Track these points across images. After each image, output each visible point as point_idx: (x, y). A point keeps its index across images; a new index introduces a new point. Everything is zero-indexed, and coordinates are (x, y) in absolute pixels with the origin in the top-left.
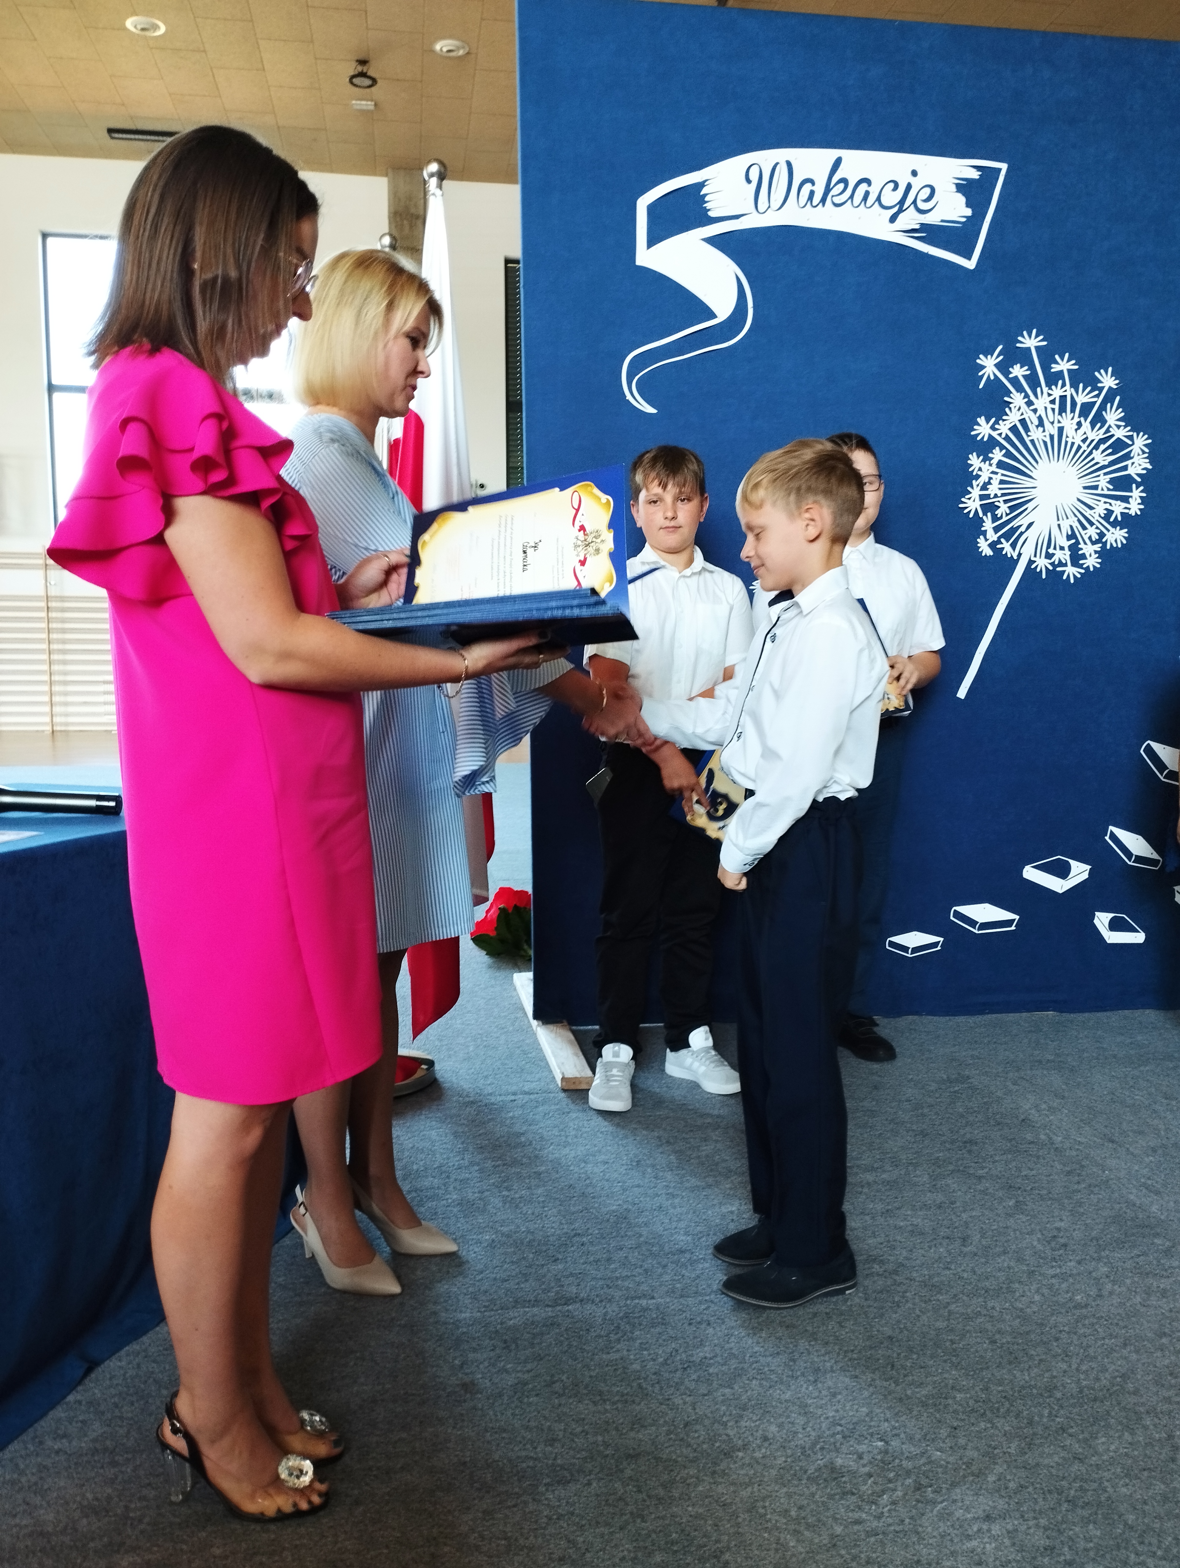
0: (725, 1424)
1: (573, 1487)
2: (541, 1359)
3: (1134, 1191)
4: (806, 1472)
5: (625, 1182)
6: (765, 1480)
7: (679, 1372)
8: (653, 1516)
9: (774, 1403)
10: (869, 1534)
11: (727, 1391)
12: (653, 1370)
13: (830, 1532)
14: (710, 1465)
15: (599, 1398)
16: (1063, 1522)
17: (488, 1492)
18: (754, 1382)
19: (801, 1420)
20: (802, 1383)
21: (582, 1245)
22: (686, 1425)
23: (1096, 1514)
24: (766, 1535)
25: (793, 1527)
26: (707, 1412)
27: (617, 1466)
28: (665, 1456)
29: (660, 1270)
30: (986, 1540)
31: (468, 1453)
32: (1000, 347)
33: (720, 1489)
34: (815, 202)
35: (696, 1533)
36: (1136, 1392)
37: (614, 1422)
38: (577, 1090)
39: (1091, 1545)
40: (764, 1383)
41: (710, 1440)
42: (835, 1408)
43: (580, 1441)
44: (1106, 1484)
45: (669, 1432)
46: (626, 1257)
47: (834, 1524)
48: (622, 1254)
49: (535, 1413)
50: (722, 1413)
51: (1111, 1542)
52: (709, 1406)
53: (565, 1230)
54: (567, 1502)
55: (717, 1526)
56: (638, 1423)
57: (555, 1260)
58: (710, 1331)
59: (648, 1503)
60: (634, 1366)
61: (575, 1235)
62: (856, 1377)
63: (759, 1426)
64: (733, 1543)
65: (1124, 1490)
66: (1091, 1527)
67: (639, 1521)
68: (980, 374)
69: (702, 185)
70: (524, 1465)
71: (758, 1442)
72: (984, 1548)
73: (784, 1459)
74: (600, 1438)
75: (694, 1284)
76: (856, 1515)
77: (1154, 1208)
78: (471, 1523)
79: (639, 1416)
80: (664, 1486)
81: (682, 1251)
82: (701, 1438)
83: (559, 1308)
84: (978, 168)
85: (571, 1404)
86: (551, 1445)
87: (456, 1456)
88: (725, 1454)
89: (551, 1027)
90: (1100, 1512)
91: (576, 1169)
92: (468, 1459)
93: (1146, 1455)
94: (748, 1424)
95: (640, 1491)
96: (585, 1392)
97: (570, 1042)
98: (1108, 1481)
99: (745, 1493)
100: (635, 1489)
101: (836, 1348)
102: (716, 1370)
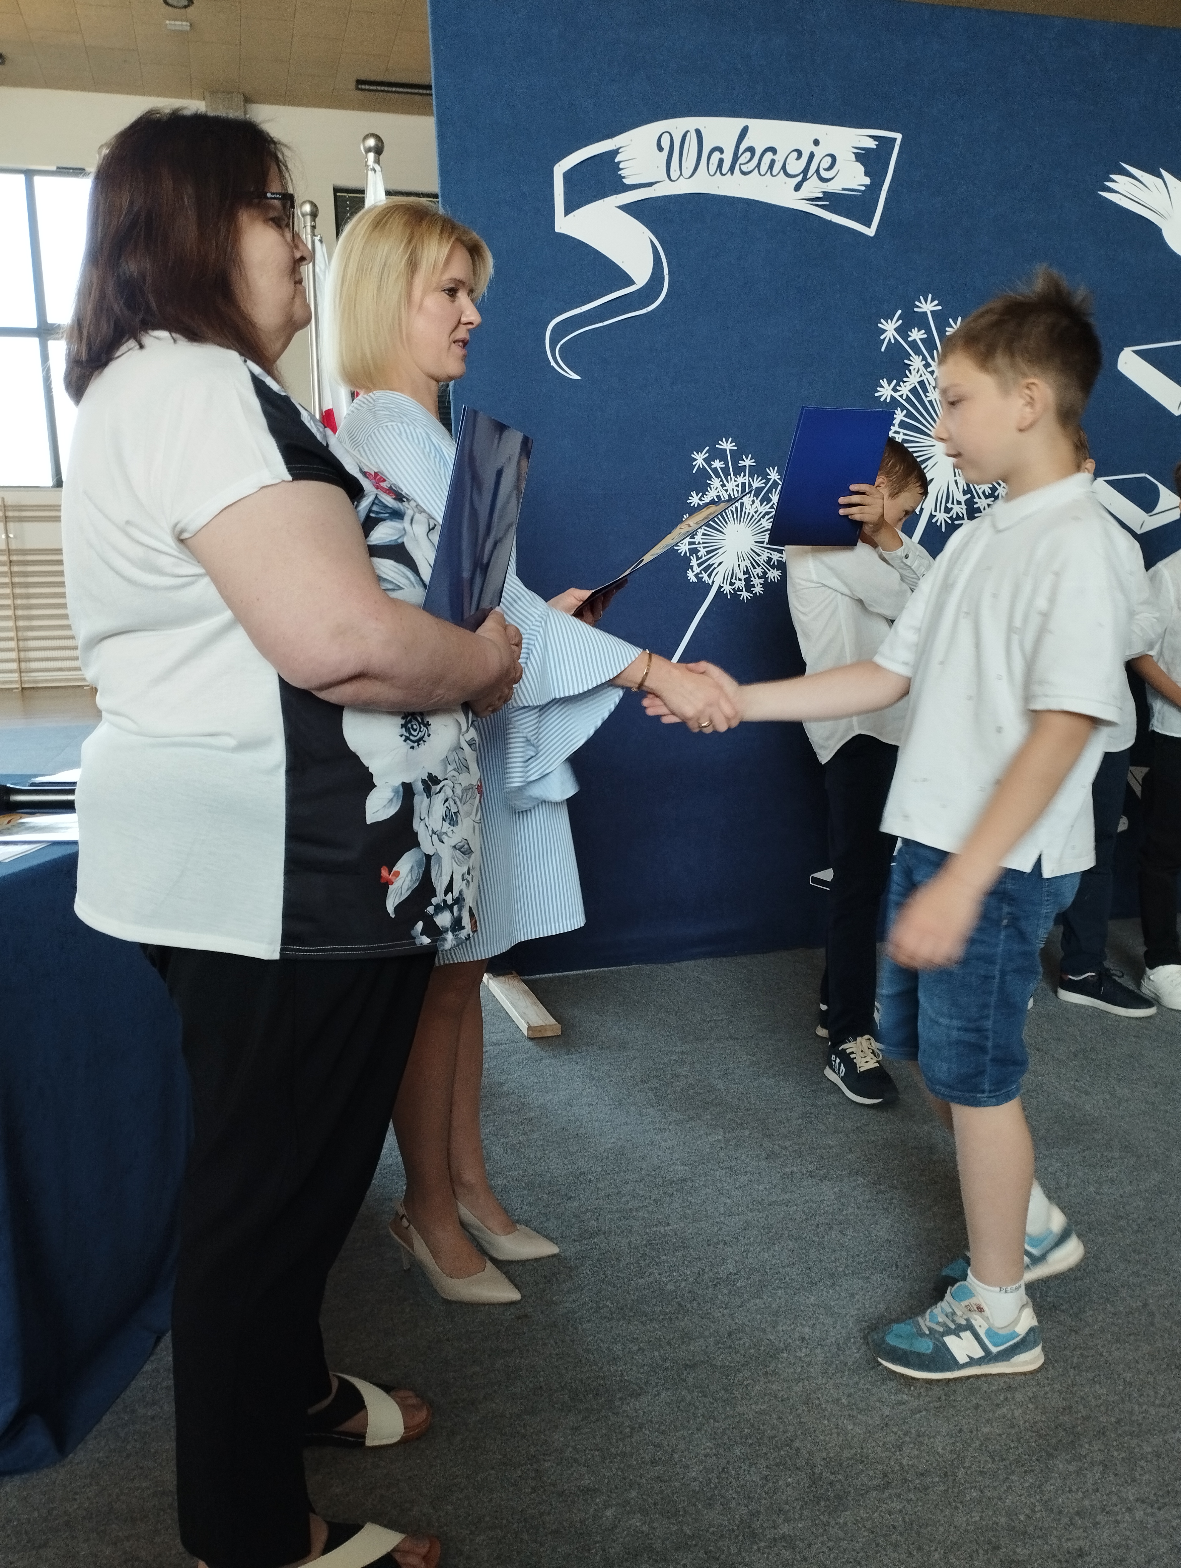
0: (764, 1331)
1: (644, 1399)
2: (582, 1289)
3: (1067, 1093)
4: (845, 1365)
5: (612, 1121)
6: (813, 1375)
7: (711, 1290)
8: (723, 1416)
9: (802, 1308)
10: (913, 1412)
11: (758, 1301)
12: (687, 1289)
13: (880, 1413)
14: (761, 1367)
15: (644, 1318)
16: (1073, 1385)
17: (569, 1411)
18: (780, 1291)
19: (829, 1321)
20: (822, 1288)
21: (590, 1182)
22: (730, 1335)
23: (1099, 1375)
24: (826, 1422)
25: (847, 1413)
26: (745, 1321)
27: (679, 1376)
28: (719, 1364)
29: (668, 1199)
30: (1013, 1407)
31: (542, 1379)
32: (899, 312)
33: (775, 1387)
34: (724, 171)
35: (765, 1427)
36: (1108, 1270)
37: (664, 1338)
38: (543, 1038)
39: (1101, 1401)
40: (789, 1291)
41: (755, 1345)
42: (856, 1307)
43: (639, 1358)
44: (1102, 1349)
45: (717, 1343)
46: (634, 1190)
47: (882, 1407)
48: (629, 1187)
49: (592, 1337)
50: (759, 1322)
51: (1116, 1398)
52: (746, 1316)
53: (571, 1170)
54: (644, 1412)
55: (780, 1418)
56: (686, 1337)
57: (570, 1198)
58: (729, 1249)
59: (715, 1405)
60: (669, 1287)
61: (580, 1175)
62: (868, 1278)
63: (794, 1329)
64: (799, 1433)
65: (1117, 1353)
66: (1097, 1387)
67: (712, 1421)
68: (882, 337)
69: (616, 152)
70: (595, 1384)
71: (797, 1342)
72: (1013, 1414)
73: (823, 1355)
74: (656, 1354)
75: (702, 1208)
76: (899, 1398)
77: (1087, 1108)
78: (562, 1439)
79: (686, 1331)
80: (726, 1390)
81: (684, 1180)
82: (747, 1345)
83: (586, 1242)
84: (874, 138)
85: (621, 1326)
86: (616, 1364)
87: (531, 1382)
88: (771, 1356)
89: (502, 978)
90: (1101, 1374)
91: (564, 1113)
92: (543, 1384)
93: (1129, 1322)
94: (784, 1328)
95: (705, 1396)
96: (631, 1314)
97: (525, 992)
98: (1102, 1347)
99: (798, 1388)
100: (700, 1395)
101: (844, 1253)
102: (743, 1284)
